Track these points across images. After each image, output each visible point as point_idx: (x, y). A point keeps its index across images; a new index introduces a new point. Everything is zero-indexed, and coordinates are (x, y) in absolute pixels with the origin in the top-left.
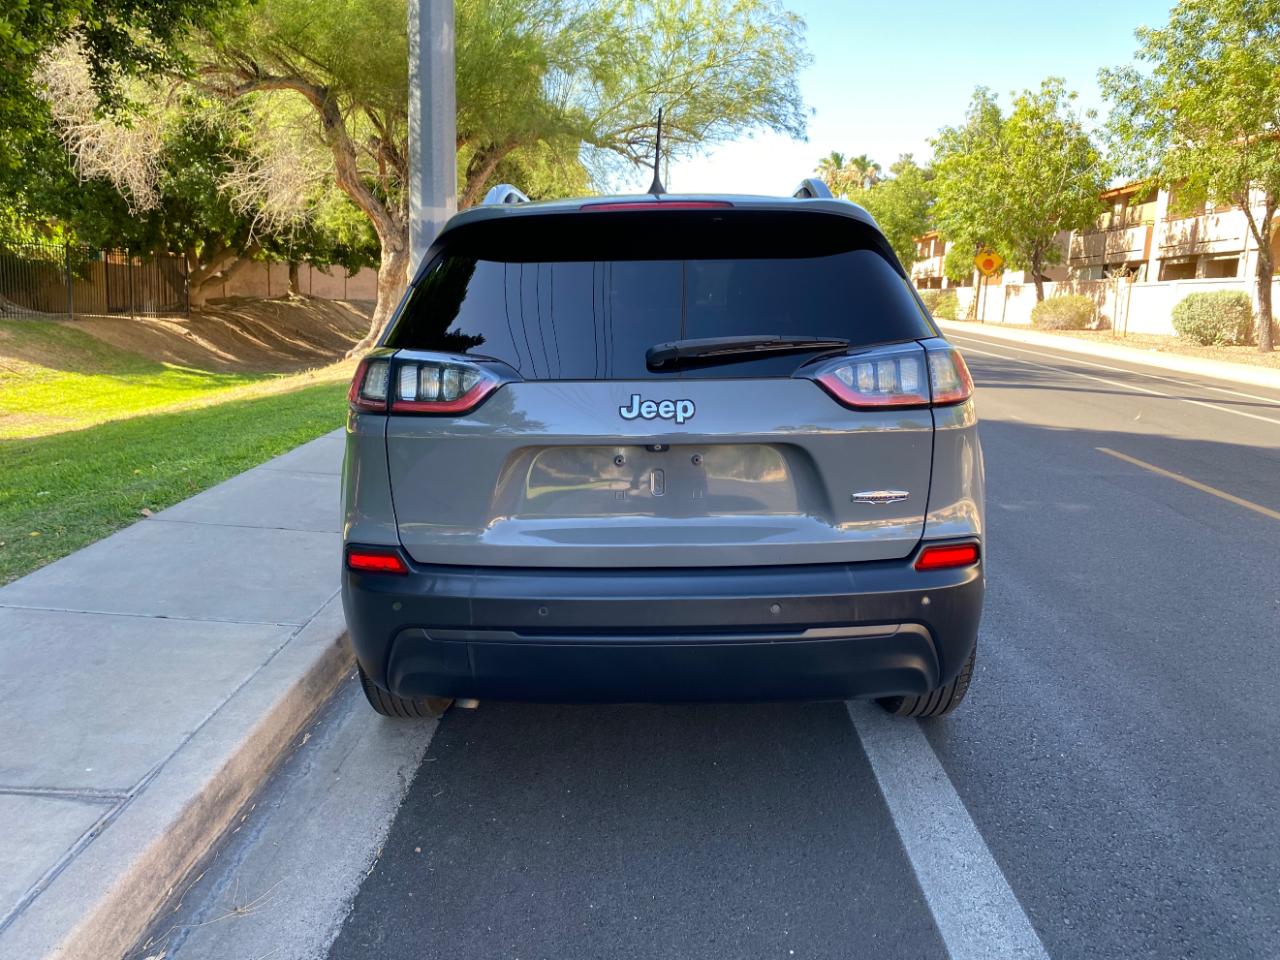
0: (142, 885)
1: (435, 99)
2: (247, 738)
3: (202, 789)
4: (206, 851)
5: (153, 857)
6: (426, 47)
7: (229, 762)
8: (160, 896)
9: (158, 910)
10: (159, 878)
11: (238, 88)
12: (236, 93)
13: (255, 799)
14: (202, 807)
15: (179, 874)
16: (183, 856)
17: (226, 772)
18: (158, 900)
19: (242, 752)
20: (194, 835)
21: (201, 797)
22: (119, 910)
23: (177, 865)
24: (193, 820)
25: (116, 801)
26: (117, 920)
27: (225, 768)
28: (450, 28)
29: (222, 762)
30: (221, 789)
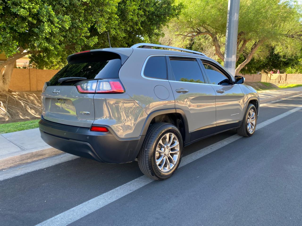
0: (11, 161)
1: (232, 32)
3: (33, 152)
4: (31, 161)
5: (15, 158)
6: (230, 19)
7: (43, 150)
8: (15, 164)
9: (13, 166)
10: (16, 161)
11: (194, 36)
13: (48, 158)
14: (32, 154)
15: (21, 162)
16: (23, 160)
17: (41, 151)
18: (14, 164)
19: (48, 149)
20: (28, 158)
21: (32, 153)
22: (4, 162)
23: (21, 161)
24: (29, 156)
25: (23, 150)
26: (3, 163)
28: (237, 14)
29: (42, 149)
30: (39, 153)
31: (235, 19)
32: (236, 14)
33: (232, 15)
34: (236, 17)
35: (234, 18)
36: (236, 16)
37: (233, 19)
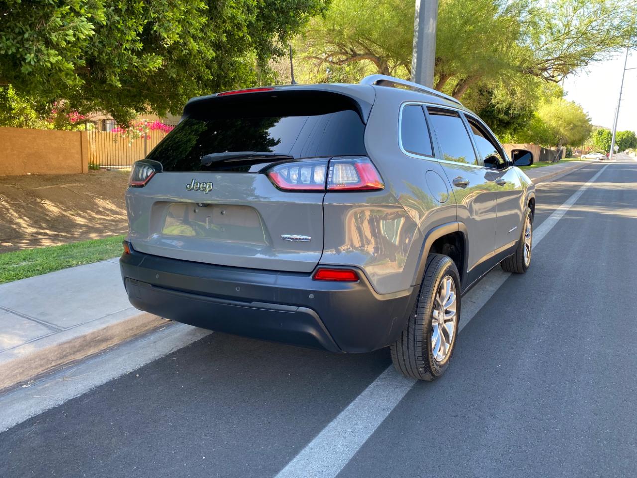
0: (37, 360)
2: (123, 320)
3: (86, 333)
4: (82, 357)
5: (47, 352)
7: (108, 327)
8: (47, 367)
9: (44, 372)
10: (49, 360)
11: (342, 61)
12: (341, 63)
13: (119, 345)
14: (84, 340)
15: (61, 361)
16: (66, 356)
17: (104, 331)
18: (44, 368)
19: (118, 325)
20: (75, 349)
21: (84, 336)
22: (21, 365)
23: (61, 358)
24: (77, 344)
25: (58, 330)
26: (18, 369)
27: (104, 329)
29: (104, 326)
30: (99, 336)
31: (430, 31)
32: (432, 20)
33: (425, 22)
34: (431, 27)
35: (429, 29)
36: (433, 24)
37: (427, 30)
